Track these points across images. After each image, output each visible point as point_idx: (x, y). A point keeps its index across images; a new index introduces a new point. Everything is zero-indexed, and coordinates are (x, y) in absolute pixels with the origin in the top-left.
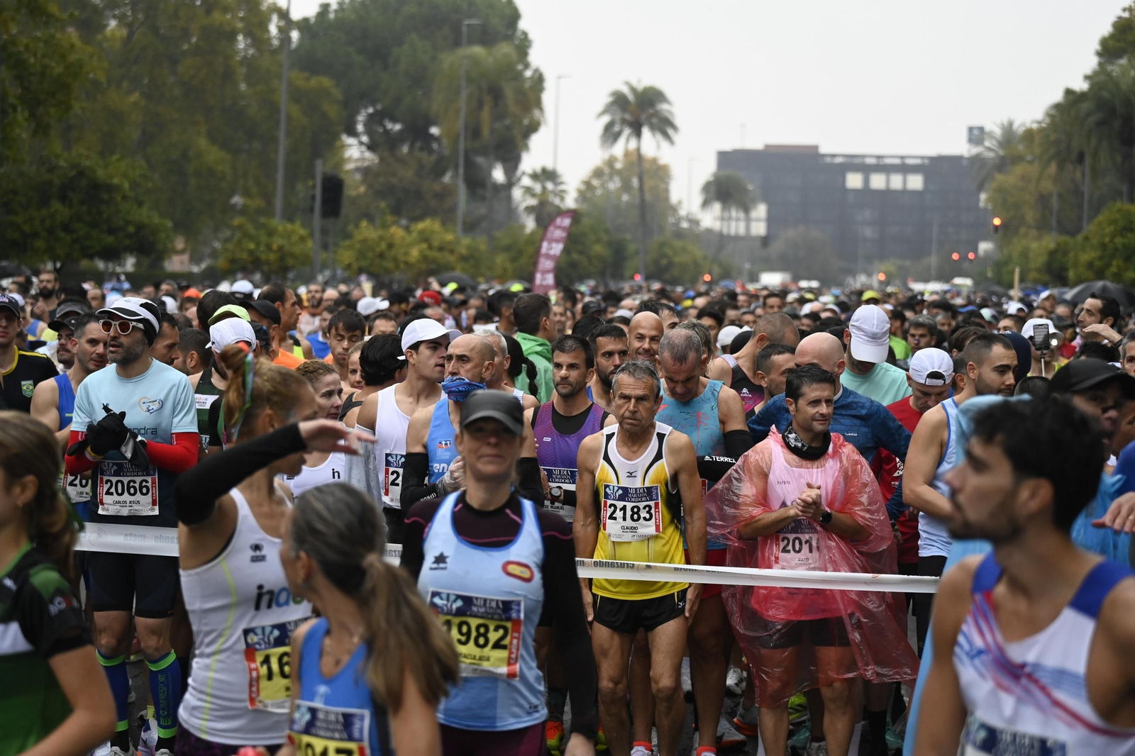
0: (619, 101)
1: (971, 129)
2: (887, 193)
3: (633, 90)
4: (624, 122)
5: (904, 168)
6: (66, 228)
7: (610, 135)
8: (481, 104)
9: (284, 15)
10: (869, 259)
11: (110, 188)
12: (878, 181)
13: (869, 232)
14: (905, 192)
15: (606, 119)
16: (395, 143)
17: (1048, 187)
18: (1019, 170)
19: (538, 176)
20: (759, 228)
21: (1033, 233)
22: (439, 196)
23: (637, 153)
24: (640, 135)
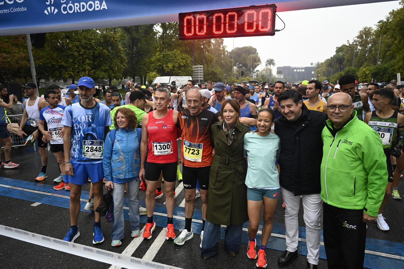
0: (268, 61)
1: (311, 63)
2: (299, 72)
3: (270, 59)
4: (268, 63)
5: (302, 69)
6: (211, 78)
7: (267, 65)
8: (253, 62)
9: (227, 51)
10: (297, 80)
11: (216, 73)
12: (298, 70)
13: (297, 77)
14: (302, 72)
15: (266, 63)
16: (241, 67)
17: (324, 70)
18: (320, 68)
19: (256, 71)
20: (282, 77)
21: (322, 76)
22: (247, 74)
23: (269, 68)
24: (270, 65)
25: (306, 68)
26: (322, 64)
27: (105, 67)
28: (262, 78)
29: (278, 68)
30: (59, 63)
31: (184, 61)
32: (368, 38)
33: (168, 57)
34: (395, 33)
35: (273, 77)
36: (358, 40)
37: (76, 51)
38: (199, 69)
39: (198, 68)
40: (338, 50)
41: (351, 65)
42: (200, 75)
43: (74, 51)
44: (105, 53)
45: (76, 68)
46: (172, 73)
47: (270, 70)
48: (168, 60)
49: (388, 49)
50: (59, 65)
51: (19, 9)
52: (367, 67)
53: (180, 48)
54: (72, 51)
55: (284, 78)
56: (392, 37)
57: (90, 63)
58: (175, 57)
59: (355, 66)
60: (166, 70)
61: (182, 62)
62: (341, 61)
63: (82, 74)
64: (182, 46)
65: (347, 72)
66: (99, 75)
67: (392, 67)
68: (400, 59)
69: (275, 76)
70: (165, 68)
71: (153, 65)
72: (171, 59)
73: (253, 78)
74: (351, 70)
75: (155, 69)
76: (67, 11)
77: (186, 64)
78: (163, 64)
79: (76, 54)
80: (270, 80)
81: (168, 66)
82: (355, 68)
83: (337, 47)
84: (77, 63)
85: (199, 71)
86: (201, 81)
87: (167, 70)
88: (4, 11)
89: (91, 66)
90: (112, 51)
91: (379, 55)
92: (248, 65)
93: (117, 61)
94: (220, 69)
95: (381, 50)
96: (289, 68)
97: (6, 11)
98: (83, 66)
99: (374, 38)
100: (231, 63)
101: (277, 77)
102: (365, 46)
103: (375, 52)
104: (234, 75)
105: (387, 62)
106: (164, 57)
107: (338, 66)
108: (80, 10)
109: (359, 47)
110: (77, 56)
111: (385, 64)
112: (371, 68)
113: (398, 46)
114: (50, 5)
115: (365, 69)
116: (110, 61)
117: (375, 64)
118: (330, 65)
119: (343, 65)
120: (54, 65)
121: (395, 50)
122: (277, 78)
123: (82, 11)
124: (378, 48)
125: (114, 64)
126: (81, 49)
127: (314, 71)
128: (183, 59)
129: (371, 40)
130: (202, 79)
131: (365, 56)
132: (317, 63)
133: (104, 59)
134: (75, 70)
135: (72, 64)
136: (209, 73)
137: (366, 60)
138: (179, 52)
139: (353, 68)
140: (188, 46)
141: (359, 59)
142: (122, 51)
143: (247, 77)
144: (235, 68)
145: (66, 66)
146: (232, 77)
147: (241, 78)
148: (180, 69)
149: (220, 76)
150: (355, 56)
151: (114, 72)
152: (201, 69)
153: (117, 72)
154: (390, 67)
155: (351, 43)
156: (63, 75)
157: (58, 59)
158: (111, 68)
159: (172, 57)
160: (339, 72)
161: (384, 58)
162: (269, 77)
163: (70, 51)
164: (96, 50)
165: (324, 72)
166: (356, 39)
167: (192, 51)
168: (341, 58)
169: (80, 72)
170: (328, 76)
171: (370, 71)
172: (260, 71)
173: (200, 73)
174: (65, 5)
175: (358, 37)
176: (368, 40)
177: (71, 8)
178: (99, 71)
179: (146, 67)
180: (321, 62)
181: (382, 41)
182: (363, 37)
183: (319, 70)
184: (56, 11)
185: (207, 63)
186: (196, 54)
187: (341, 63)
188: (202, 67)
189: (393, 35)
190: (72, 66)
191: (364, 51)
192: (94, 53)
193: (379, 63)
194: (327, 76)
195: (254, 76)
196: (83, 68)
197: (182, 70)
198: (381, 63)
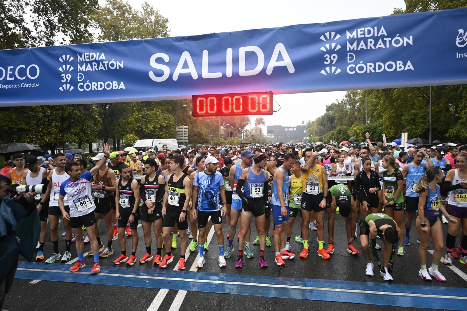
0: (257, 120)
1: (302, 122)
4: (258, 123)
5: (293, 128)
7: (256, 124)
8: (242, 121)
10: (289, 140)
11: (202, 134)
12: (290, 130)
13: (289, 137)
14: (293, 131)
15: (256, 122)
16: (229, 127)
17: (316, 129)
18: (312, 127)
19: (246, 131)
20: (273, 137)
21: (314, 136)
22: (235, 134)
23: (259, 127)
24: (260, 124)
25: (298, 127)
26: (313, 122)
27: (76, 129)
28: (252, 138)
29: (268, 127)
30: (18, 125)
31: (166, 121)
32: (356, 97)
33: (147, 117)
34: (379, 94)
35: (263, 138)
36: (347, 99)
37: (40, 111)
38: (184, 130)
39: (182, 129)
40: (328, 109)
41: (342, 124)
42: (185, 137)
43: (38, 112)
44: (76, 114)
45: (40, 131)
46: (153, 135)
47: (260, 130)
48: (148, 121)
49: (375, 108)
50: (18, 128)
51: (31, 85)
52: (357, 126)
53: (161, 107)
54: (35, 112)
55: (275, 138)
56: (376, 98)
57: (57, 126)
58: (156, 117)
59: (346, 125)
60: (145, 131)
61: (165, 122)
62: (332, 119)
63: (46, 138)
64: (163, 105)
65: (339, 131)
66: (68, 139)
67: (380, 127)
68: (387, 119)
69: (266, 136)
70: (145, 129)
71: (130, 126)
72: (152, 120)
73: (243, 138)
74: (343, 129)
75: (133, 130)
76: (84, 89)
77: (168, 125)
78: (142, 125)
79: (41, 115)
80: (261, 140)
81: (148, 127)
82: (346, 127)
83: (327, 106)
84: (41, 125)
85: (184, 133)
86: (186, 143)
87: (147, 131)
88: (13, 86)
89: (58, 128)
90: (85, 112)
91: (368, 114)
92: (236, 125)
93: (91, 123)
94: (205, 129)
95: (369, 109)
96: (279, 127)
97: (15, 86)
98: (48, 129)
99: (361, 97)
100: (218, 123)
101: (268, 136)
102: (354, 105)
103: (363, 111)
104: (221, 135)
105: (376, 121)
106: (143, 117)
107: (329, 125)
108: (98, 88)
109: (348, 106)
110: (41, 117)
111: (374, 123)
112: (361, 127)
113: (383, 106)
114: (66, 83)
115: (355, 128)
116: (81, 123)
117: (365, 123)
118: (321, 123)
119: (334, 124)
120: (12, 128)
121: (381, 110)
122: (268, 138)
123: (99, 89)
124: (365, 107)
125: (86, 127)
126: (47, 110)
127: (306, 130)
128: (165, 119)
129: (358, 99)
130: (187, 141)
131: (354, 115)
132: (308, 122)
133: (74, 120)
134: (38, 134)
135: (35, 126)
136: (194, 134)
137: (356, 119)
138: (161, 111)
139: (344, 127)
140: (170, 105)
141: (349, 118)
142: (97, 111)
143: (236, 138)
144: (222, 127)
145: (27, 129)
146: (219, 138)
147: (229, 139)
148: (161, 131)
149: (207, 138)
150: (345, 115)
151: (87, 135)
152: (186, 130)
153: (90, 135)
154: (379, 127)
155: (340, 102)
156: (22, 140)
157: (17, 121)
158: (83, 131)
159: (152, 117)
160: (331, 131)
161: (372, 116)
162: (259, 137)
163: (33, 112)
164: (66, 111)
165: (316, 131)
166: (344, 98)
167: (174, 110)
168: (332, 117)
169: (44, 135)
170: (321, 135)
171: (361, 130)
172: (250, 130)
173: (185, 134)
174: (82, 84)
175: (346, 96)
176: (356, 99)
177: (88, 86)
178: (69, 134)
179: (121, 128)
180: (313, 121)
181: (369, 100)
182: (350, 96)
183: (311, 129)
184: (72, 88)
185: (191, 123)
186: (179, 114)
187: (332, 122)
188: (187, 128)
189: (377, 96)
190: (34, 129)
191: (353, 109)
192: (63, 114)
193: (368, 122)
194: (319, 135)
195: (243, 136)
196: (49, 132)
197: (164, 132)
198: (370, 121)
